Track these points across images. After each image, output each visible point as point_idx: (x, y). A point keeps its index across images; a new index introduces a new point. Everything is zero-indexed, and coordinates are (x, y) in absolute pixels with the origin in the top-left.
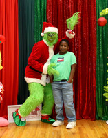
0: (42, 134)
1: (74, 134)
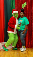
0: (13, 54)
1: (25, 54)
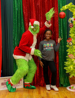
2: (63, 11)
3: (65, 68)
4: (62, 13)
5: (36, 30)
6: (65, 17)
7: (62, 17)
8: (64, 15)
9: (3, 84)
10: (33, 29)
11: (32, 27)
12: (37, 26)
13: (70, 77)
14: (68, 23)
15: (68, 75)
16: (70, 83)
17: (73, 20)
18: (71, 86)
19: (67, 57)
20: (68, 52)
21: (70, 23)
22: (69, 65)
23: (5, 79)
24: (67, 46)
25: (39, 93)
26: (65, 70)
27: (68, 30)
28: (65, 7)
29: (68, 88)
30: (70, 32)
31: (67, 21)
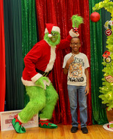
2: (96, 11)
3: (100, 96)
4: (95, 14)
5: (56, 40)
6: (99, 20)
7: (95, 19)
8: (98, 17)
9: (7, 122)
10: (51, 39)
11: (50, 35)
12: (56, 33)
13: (108, 110)
14: (104, 29)
15: (106, 106)
16: (109, 119)
17: (111, 25)
18: (110, 123)
19: (103, 79)
20: (104, 73)
21: (107, 28)
22: (106, 92)
23: (11, 114)
24: (104, 63)
25: (63, 134)
26: (100, 100)
27: (104, 39)
28: (100, 5)
29: (105, 127)
30: (107, 42)
31: (103, 26)
